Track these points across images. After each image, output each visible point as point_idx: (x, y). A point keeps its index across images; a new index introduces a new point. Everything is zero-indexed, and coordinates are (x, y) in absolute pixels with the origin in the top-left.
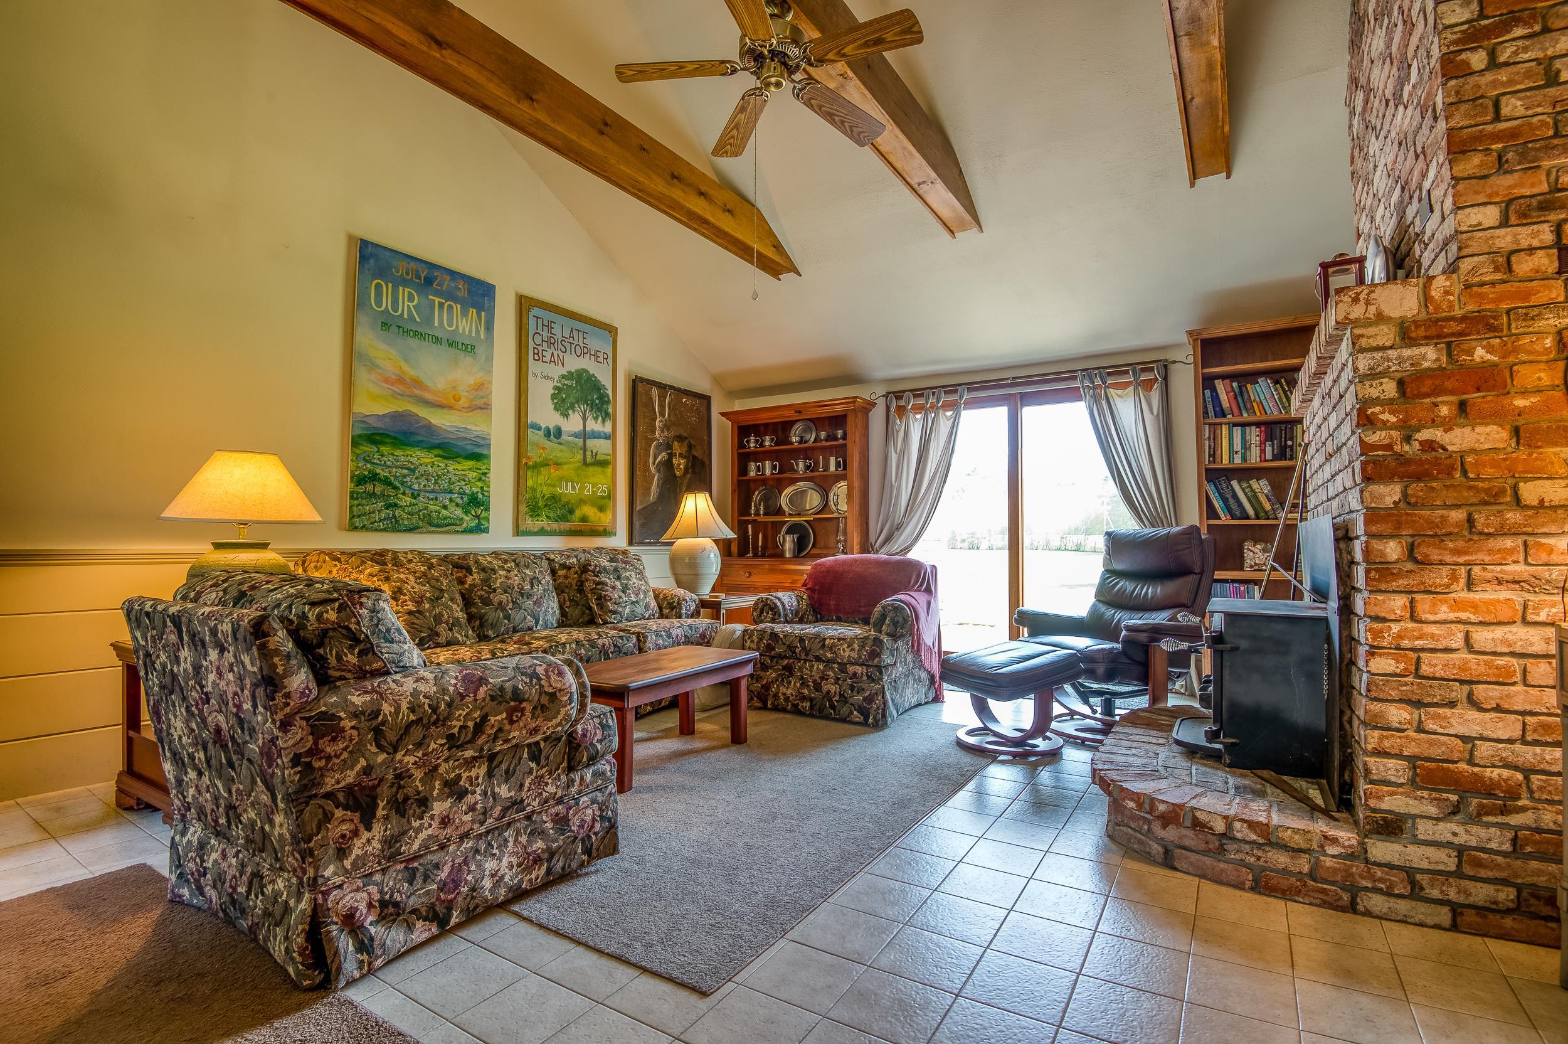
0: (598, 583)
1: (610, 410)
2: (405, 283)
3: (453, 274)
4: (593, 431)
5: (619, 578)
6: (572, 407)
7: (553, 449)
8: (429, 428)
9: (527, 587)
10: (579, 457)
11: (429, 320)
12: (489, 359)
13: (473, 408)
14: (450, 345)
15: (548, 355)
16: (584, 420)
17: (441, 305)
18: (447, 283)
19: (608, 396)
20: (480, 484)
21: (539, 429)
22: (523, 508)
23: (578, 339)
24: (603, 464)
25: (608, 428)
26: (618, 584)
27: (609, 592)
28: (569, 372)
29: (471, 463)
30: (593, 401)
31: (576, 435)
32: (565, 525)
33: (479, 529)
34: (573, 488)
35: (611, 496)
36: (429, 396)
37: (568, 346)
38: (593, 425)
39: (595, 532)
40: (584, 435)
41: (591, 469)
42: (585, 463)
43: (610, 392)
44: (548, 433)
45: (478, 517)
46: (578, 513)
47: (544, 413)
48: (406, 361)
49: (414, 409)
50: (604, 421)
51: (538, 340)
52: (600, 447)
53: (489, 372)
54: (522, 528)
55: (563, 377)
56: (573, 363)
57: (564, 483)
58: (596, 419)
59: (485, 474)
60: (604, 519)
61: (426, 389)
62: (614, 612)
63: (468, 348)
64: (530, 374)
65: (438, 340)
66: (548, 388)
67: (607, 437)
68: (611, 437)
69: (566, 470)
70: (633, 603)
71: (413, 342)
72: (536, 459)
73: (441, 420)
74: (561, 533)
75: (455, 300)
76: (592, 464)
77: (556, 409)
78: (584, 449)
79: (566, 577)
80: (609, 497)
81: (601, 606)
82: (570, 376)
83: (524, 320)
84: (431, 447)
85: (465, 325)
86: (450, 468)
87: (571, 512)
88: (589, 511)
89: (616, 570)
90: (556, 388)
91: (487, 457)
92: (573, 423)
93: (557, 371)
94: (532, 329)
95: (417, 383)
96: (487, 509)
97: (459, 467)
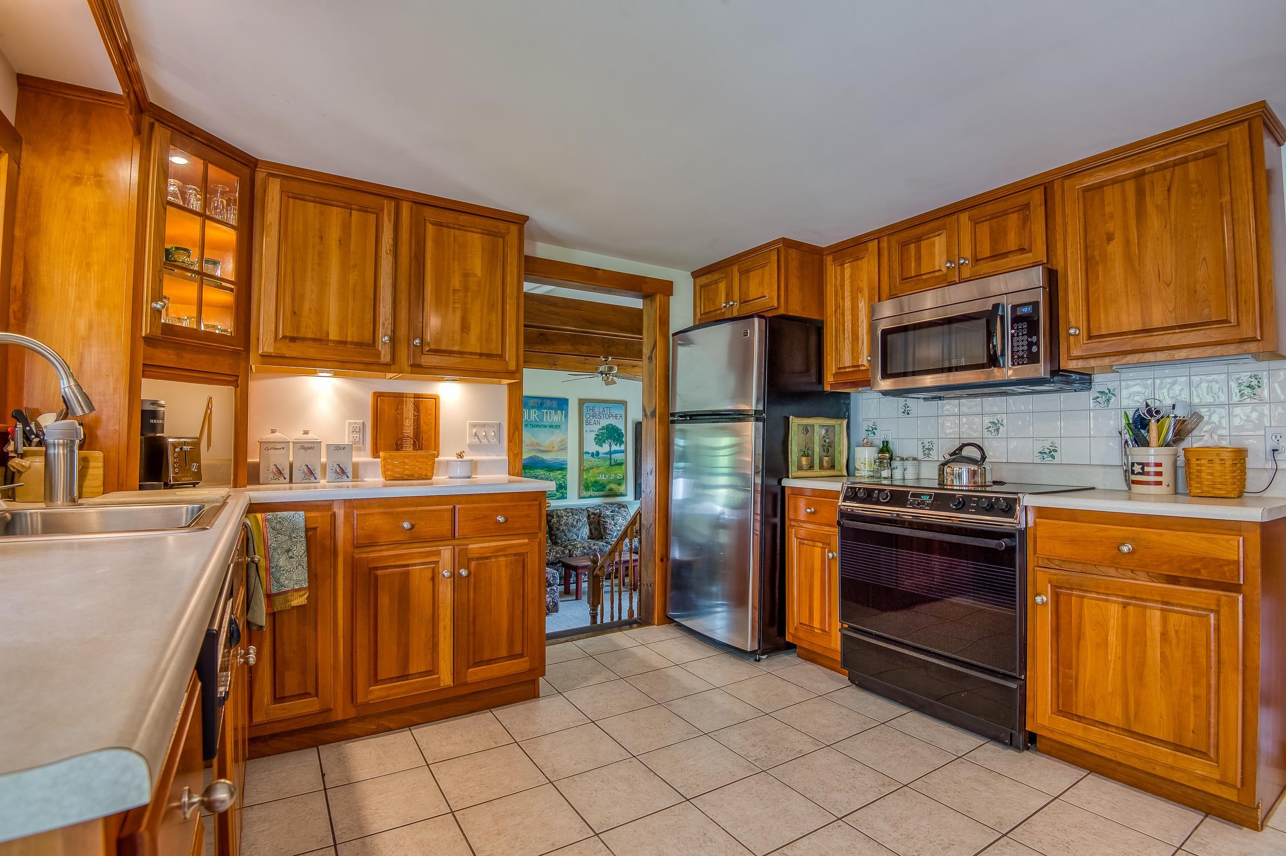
0: (604, 522)
1: (624, 440)
2: (533, 407)
3: (551, 399)
4: (615, 450)
5: (613, 519)
6: (604, 441)
7: (595, 461)
8: (543, 461)
9: (575, 523)
10: (608, 463)
11: (542, 420)
12: (566, 429)
13: (560, 450)
14: (550, 427)
15: (592, 422)
16: (610, 446)
17: (547, 412)
18: (548, 403)
19: (622, 433)
20: (563, 480)
21: (589, 453)
22: (582, 487)
23: (607, 411)
24: (620, 464)
25: (623, 447)
26: (613, 522)
27: (608, 526)
28: (603, 427)
29: (560, 472)
30: (615, 437)
31: (606, 453)
32: (601, 493)
33: (563, 497)
34: (605, 477)
35: (624, 478)
36: (542, 448)
37: (602, 415)
38: (614, 448)
39: (616, 495)
40: (610, 453)
41: (614, 467)
42: (611, 465)
43: (623, 432)
44: (593, 455)
45: (562, 493)
46: (608, 488)
47: (591, 446)
48: (534, 437)
49: (537, 454)
50: (620, 445)
51: (588, 416)
52: (619, 457)
53: (567, 434)
54: (582, 496)
55: (600, 429)
56: (604, 422)
57: (601, 475)
58: (616, 445)
59: (565, 475)
60: (622, 489)
61: (542, 446)
62: (610, 534)
63: (558, 427)
64: (584, 431)
65: (545, 426)
66: (593, 435)
67: (622, 452)
68: (624, 452)
69: (601, 469)
70: (618, 530)
71: (536, 429)
72: (587, 466)
73: (547, 457)
74: (599, 497)
75: (552, 409)
76: (614, 465)
77: (596, 444)
78: (610, 459)
79: (594, 518)
80: (623, 478)
81: (604, 531)
82: (603, 428)
83: (582, 409)
84: (543, 468)
85: (556, 417)
86: (551, 475)
87: (604, 487)
88: (613, 486)
89: (613, 516)
90: (597, 435)
91: (566, 469)
92: (605, 448)
93: (596, 428)
94: (585, 412)
95: (538, 444)
96: (566, 489)
97: (554, 474)
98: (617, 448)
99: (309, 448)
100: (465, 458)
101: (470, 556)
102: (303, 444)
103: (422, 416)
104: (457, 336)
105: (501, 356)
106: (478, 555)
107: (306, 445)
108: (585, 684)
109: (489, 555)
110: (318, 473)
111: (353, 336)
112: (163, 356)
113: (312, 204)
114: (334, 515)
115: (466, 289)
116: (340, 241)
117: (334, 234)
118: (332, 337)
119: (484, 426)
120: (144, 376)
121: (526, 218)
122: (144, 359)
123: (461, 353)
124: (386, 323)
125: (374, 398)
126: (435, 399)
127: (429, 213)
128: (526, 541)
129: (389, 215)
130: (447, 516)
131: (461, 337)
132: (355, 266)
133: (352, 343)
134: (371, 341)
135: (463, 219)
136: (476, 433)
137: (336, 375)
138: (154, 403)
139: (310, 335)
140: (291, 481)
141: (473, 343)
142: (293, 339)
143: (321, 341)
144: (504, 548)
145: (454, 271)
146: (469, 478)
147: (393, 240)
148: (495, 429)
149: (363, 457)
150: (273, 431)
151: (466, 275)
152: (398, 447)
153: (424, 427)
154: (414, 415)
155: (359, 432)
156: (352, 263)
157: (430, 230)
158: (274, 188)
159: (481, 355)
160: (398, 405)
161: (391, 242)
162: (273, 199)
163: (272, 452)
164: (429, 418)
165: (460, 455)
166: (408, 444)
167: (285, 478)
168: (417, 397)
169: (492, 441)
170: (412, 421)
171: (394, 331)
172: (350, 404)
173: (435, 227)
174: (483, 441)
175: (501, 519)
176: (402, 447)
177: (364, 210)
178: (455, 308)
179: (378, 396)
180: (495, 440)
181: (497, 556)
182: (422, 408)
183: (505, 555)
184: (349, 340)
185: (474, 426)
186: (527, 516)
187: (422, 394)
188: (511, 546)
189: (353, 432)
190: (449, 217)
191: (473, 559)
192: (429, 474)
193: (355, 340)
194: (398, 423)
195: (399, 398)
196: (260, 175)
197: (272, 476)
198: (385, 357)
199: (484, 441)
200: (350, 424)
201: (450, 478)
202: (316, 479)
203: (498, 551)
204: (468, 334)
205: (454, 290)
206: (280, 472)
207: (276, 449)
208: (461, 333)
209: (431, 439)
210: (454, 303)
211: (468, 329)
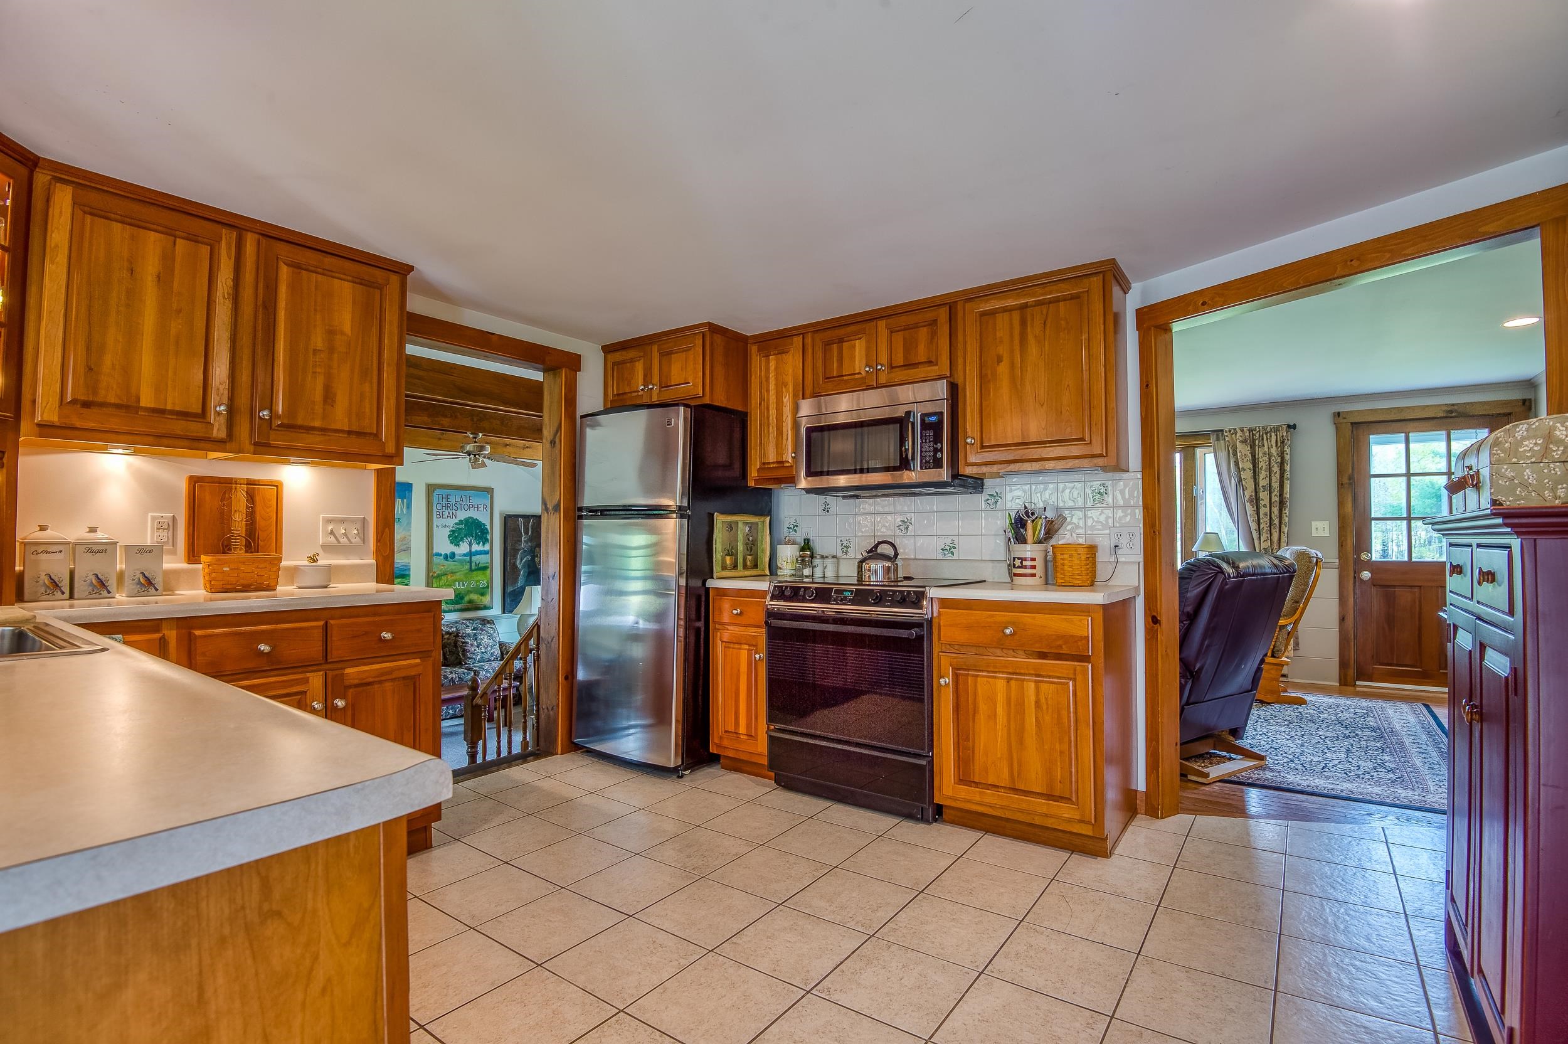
0: (464, 643)
1: (489, 537)
4: (476, 551)
5: (476, 639)
6: (462, 540)
7: (450, 565)
10: (467, 567)
12: (409, 523)
13: (400, 550)
15: (446, 514)
16: (470, 545)
19: (487, 529)
21: (441, 555)
23: (466, 501)
24: (484, 568)
25: (487, 547)
26: (475, 643)
27: (468, 648)
28: (461, 521)
29: (398, 580)
30: (476, 534)
31: (464, 555)
32: (458, 606)
34: (463, 585)
35: (489, 586)
37: (459, 506)
38: (476, 547)
39: (478, 608)
40: (470, 554)
41: (475, 573)
42: (471, 570)
43: (488, 528)
44: (446, 557)
46: (466, 599)
47: (443, 545)
50: (484, 544)
51: (439, 506)
52: (482, 559)
53: (409, 530)
55: (456, 524)
56: (462, 515)
57: (457, 583)
58: (478, 544)
59: (406, 584)
60: (486, 600)
62: (471, 658)
63: (398, 518)
64: (434, 526)
66: (447, 532)
67: (486, 553)
68: (490, 552)
69: (458, 576)
70: (483, 653)
72: (439, 572)
74: (455, 611)
76: (475, 570)
77: (451, 543)
78: (471, 562)
79: (448, 639)
80: (488, 587)
81: (464, 655)
82: (461, 522)
83: (431, 498)
87: (462, 598)
88: (474, 597)
89: (475, 635)
90: (451, 531)
91: (409, 575)
92: (464, 548)
93: (451, 522)
94: (435, 501)
98: (480, 548)
99: (99, 551)
100: (320, 562)
101: (347, 683)
102: (90, 546)
103: (258, 508)
104: (319, 409)
105: (377, 435)
106: (356, 682)
107: (95, 548)
108: (486, 827)
109: (371, 680)
110: (112, 584)
111: (174, 404)
113: (119, 224)
115: (331, 349)
116: (159, 277)
117: (150, 266)
118: (144, 403)
119: (343, 521)
121: (411, 268)
123: (324, 430)
124: (221, 388)
125: (190, 484)
126: (277, 486)
127: (282, 249)
128: (418, 661)
129: (229, 248)
130: (318, 635)
131: (324, 410)
132: (179, 311)
133: (172, 412)
134: (200, 411)
135: (328, 261)
136: (332, 531)
137: (135, 453)
139: (112, 399)
140: (71, 597)
141: (340, 419)
142: (86, 405)
143: (129, 408)
144: (390, 671)
145: (315, 326)
146: (326, 587)
147: (233, 280)
148: (359, 526)
149: (174, 562)
150: (43, 528)
151: (331, 333)
152: (225, 547)
153: (260, 522)
154: (247, 508)
155: (168, 529)
156: (175, 306)
157: (284, 271)
158: (63, 199)
159: (349, 432)
160: (225, 493)
161: (230, 283)
162: (61, 212)
163: (43, 557)
164: (268, 511)
165: (313, 559)
166: (239, 545)
167: (63, 593)
168: (250, 482)
169: (353, 540)
170: (244, 515)
171: (231, 398)
172: (154, 491)
173: (291, 269)
174: (341, 540)
175: (387, 635)
176: (230, 549)
177: (193, 238)
178: (316, 372)
179: (195, 481)
180: (358, 539)
181: (380, 682)
182: (258, 498)
183: (392, 680)
184: (169, 407)
185: (330, 521)
186: (419, 631)
187: (259, 480)
188: (399, 668)
189: (158, 529)
190: (311, 258)
191: (350, 687)
192: (272, 584)
193: (177, 409)
194: (224, 517)
195: (226, 485)
196: (41, 178)
197: (43, 590)
198: (219, 429)
199: (344, 540)
200: (153, 518)
201: (299, 588)
202: (109, 592)
203: (382, 675)
204: (332, 406)
205: (315, 350)
206: (55, 585)
207: (49, 552)
208: (324, 405)
209: (271, 538)
210: (315, 366)
211: (334, 401)
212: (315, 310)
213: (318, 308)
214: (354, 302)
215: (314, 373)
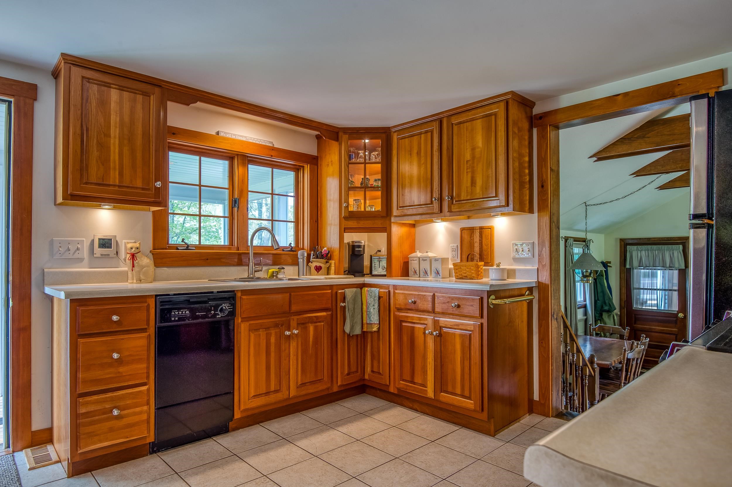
99: (425, 260)
100: (501, 267)
102: (423, 258)
103: (484, 240)
104: (469, 190)
105: (496, 197)
106: (444, 325)
107: (424, 259)
109: (450, 326)
110: (429, 272)
111: (423, 201)
112: (352, 224)
113: (408, 139)
114: (389, 291)
115: (474, 158)
116: (417, 153)
117: (416, 150)
118: (415, 203)
120: (344, 232)
122: (344, 226)
124: (436, 191)
126: (490, 229)
127: (455, 118)
129: (437, 129)
130: (430, 299)
132: (423, 164)
136: (516, 249)
138: (359, 242)
139: (408, 204)
141: (478, 192)
144: (458, 324)
145: (467, 149)
146: (503, 280)
148: (529, 247)
151: (473, 149)
153: (485, 247)
154: (480, 240)
155: (455, 251)
156: (422, 162)
157: (455, 129)
160: (471, 234)
161: (437, 144)
164: (487, 241)
165: (498, 265)
166: (477, 258)
167: (418, 275)
168: (481, 228)
169: (526, 255)
170: (478, 244)
172: (451, 235)
173: (457, 126)
177: (426, 132)
178: (468, 172)
179: (462, 230)
180: (530, 254)
181: (455, 328)
182: (484, 236)
184: (421, 203)
185: (517, 245)
186: (472, 306)
187: (484, 227)
188: (462, 324)
189: (452, 251)
190: (464, 116)
191: (442, 327)
193: (424, 203)
194: (471, 245)
195: (472, 230)
197: (413, 273)
198: (436, 209)
199: (521, 255)
200: (451, 247)
201: (491, 280)
202: (428, 276)
203: (455, 325)
204: (475, 187)
205: (467, 161)
206: (415, 272)
207: (414, 260)
208: (471, 187)
209: (489, 254)
210: (467, 169)
211: (475, 184)
212: (467, 141)
213: (468, 139)
214: (482, 129)
215: (467, 172)
